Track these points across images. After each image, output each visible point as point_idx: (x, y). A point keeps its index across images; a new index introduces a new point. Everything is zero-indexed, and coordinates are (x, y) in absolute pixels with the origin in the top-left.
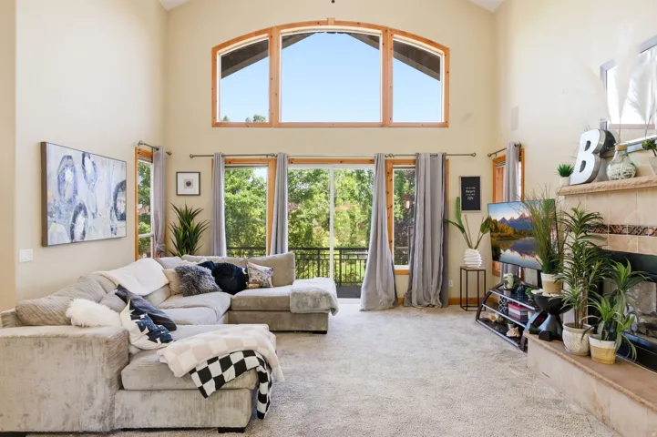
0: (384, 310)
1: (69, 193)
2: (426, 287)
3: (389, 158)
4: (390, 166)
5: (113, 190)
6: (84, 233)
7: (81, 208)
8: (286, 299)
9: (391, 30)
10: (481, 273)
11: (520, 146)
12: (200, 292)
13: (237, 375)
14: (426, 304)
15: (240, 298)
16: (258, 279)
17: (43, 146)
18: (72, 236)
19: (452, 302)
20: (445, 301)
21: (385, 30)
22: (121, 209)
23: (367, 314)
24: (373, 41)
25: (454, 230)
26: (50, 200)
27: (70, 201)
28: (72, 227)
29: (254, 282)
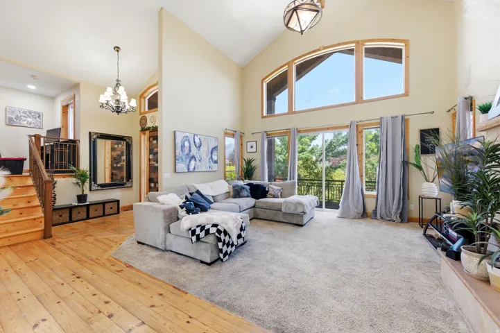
0: (354, 218)
1: (187, 151)
2: (388, 208)
3: (360, 123)
4: (360, 129)
5: (210, 150)
6: (194, 168)
7: (193, 157)
8: (281, 204)
9: (361, 41)
10: (438, 201)
11: (471, 98)
12: (240, 197)
13: (205, 235)
14: (389, 219)
15: (259, 202)
16: (272, 193)
17: (175, 132)
18: (188, 169)
19: (410, 220)
20: (404, 218)
21: (357, 42)
22: (215, 158)
23: (342, 219)
24: (350, 51)
25: (413, 169)
26: (177, 154)
27: (187, 154)
28: (188, 165)
29: (270, 194)
